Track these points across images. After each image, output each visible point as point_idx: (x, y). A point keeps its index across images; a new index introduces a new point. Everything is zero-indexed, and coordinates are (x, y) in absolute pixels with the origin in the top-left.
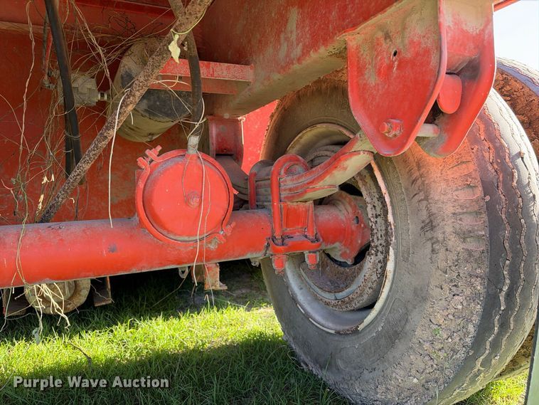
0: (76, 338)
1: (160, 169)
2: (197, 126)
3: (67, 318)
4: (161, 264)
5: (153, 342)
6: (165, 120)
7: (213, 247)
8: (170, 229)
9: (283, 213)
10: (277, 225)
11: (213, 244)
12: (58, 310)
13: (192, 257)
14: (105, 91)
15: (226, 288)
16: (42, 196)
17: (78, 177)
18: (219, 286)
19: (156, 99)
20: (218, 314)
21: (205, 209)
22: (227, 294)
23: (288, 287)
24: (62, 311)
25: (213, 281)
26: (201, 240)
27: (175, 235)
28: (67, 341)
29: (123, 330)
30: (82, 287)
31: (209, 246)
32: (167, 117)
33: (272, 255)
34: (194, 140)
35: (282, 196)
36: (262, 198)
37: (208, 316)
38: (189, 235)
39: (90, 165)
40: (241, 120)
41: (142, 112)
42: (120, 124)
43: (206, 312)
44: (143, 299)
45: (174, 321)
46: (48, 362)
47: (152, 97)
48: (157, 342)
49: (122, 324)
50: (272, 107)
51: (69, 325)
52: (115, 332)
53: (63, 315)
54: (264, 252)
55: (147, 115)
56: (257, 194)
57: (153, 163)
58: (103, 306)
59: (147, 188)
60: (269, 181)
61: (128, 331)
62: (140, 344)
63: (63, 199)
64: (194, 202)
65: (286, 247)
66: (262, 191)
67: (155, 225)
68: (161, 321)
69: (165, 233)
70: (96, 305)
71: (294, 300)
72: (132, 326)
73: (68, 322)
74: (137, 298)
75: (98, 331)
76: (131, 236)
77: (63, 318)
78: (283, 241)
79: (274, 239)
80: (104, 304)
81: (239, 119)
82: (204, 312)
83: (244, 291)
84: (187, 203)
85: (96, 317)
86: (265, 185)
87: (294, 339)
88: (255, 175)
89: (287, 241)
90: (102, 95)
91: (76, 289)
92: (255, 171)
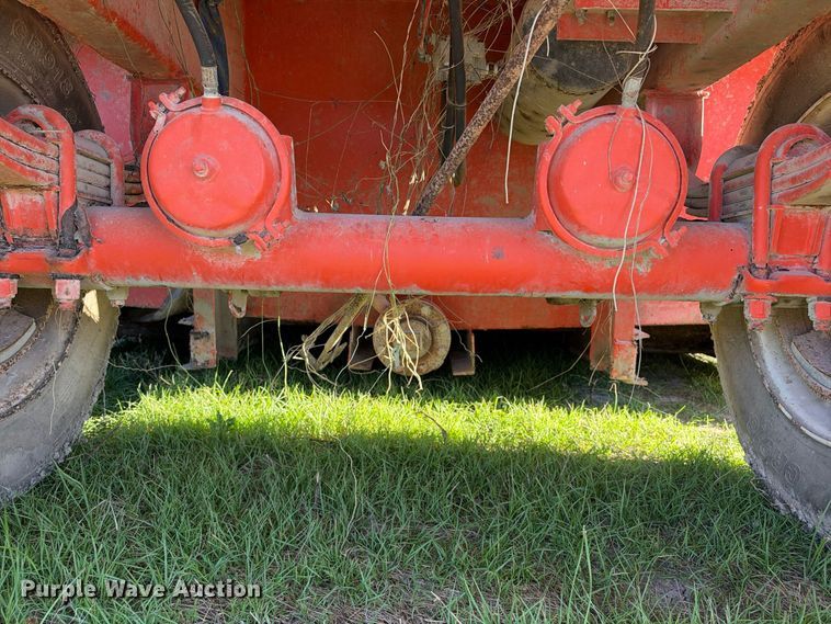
0: (429, 407)
1: (577, 132)
2: (641, 60)
3: (419, 379)
4: (561, 285)
5: (529, 432)
6: (580, 91)
7: (643, 268)
8: (583, 224)
9: (773, 225)
10: (760, 246)
11: (644, 264)
12: (410, 365)
13: (608, 281)
14: (495, 62)
15: (646, 383)
16: (408, 202)
17: (464, 150)
18: (634, 379)
19: (571, 58)
20: (631, 419)
21: (641, 195)
22: (645, 394)
23: (763, 376)
24: (415, 368)
25: (625, 366)
26: (629, 248)
27: (590, 232)
28: (417, 408)
29: (488, 410)
30: (440, 344)
31: (638, 267)
32: (584, 85)
33: (744, 295)
34: (633, 85)
35: (775, 196)
36: (733, 207)
37: (613, 417)
38: (612, 235)
39: (481, 128)
40: (702, 96)
41: (549, 80)
42: (531, 57)
43: (610, 409)
44: (516, 379)
45: (560, 412)
46: (396, 426)
47: (565, 55)
48: (535, 433)
49: (487, 401)
50: (767, 62)
51: (421, 388)
52: (478, 411)
53: (415, 374)
54: (731, 291)
55: (555, 83)
56: (725, 202)
57: (569, 124)
58: (463, 376)
59: (555, 162)
60: (752, 175)
61: (495, 411)
62: (510, 429)
63: (440, 185)
64: (624, 182)
65: (774, 281)
66: (734, 195)
67: (561, 217)
68: (542, 409)
69: (575, 228)
70: (455, 374)
71: (773, 397)
72: (500, 406)
73: (420, 383)
74: (508, 375)
75: (456, 404)
76: (524, 240)
77: (414, 377)
78: (768, 274)
79: (752, 267)
80: (464, 373)
81: (698, 93)
82: (607, 409)
83: (673, 400)
84: (613, 183)
85: (453, 389)
86: (741, 183)
87: (764, 461)
88: (725, 169)
89: (777, 274)
90: (491, 68)
91: (432, 347)
92: (724, 162)
